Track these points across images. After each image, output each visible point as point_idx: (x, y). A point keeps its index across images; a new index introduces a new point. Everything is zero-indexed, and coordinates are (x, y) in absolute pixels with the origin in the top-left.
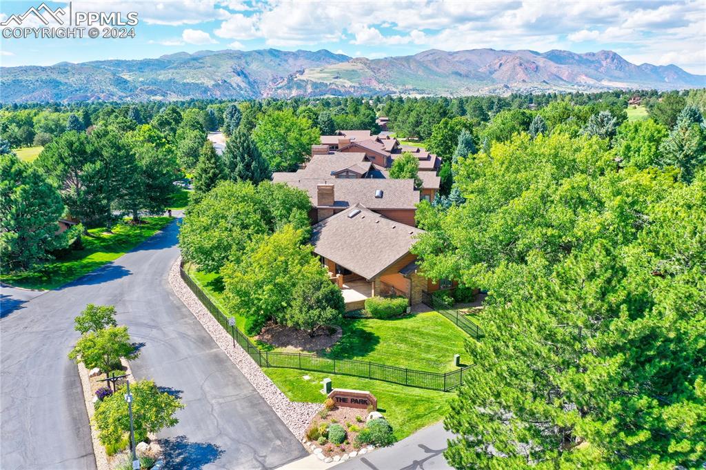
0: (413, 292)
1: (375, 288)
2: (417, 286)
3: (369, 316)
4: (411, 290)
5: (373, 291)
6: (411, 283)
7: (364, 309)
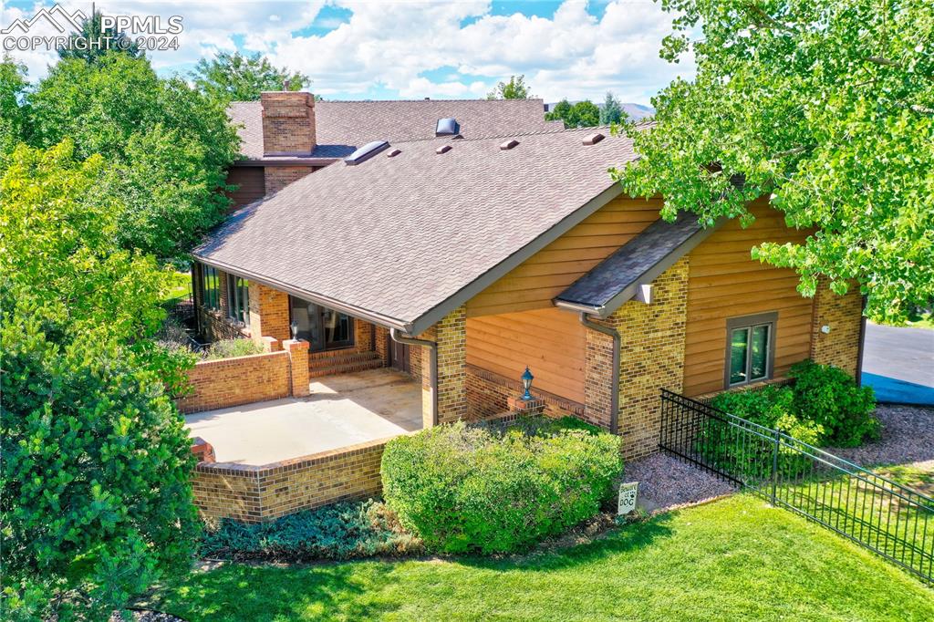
0: (623, 401)
1: (437, 379)
2: (642, 370)
3: (407, 540)
4: (616, 388)
5: (428, 396)
6: (615, 354)
7: (378, 495)
